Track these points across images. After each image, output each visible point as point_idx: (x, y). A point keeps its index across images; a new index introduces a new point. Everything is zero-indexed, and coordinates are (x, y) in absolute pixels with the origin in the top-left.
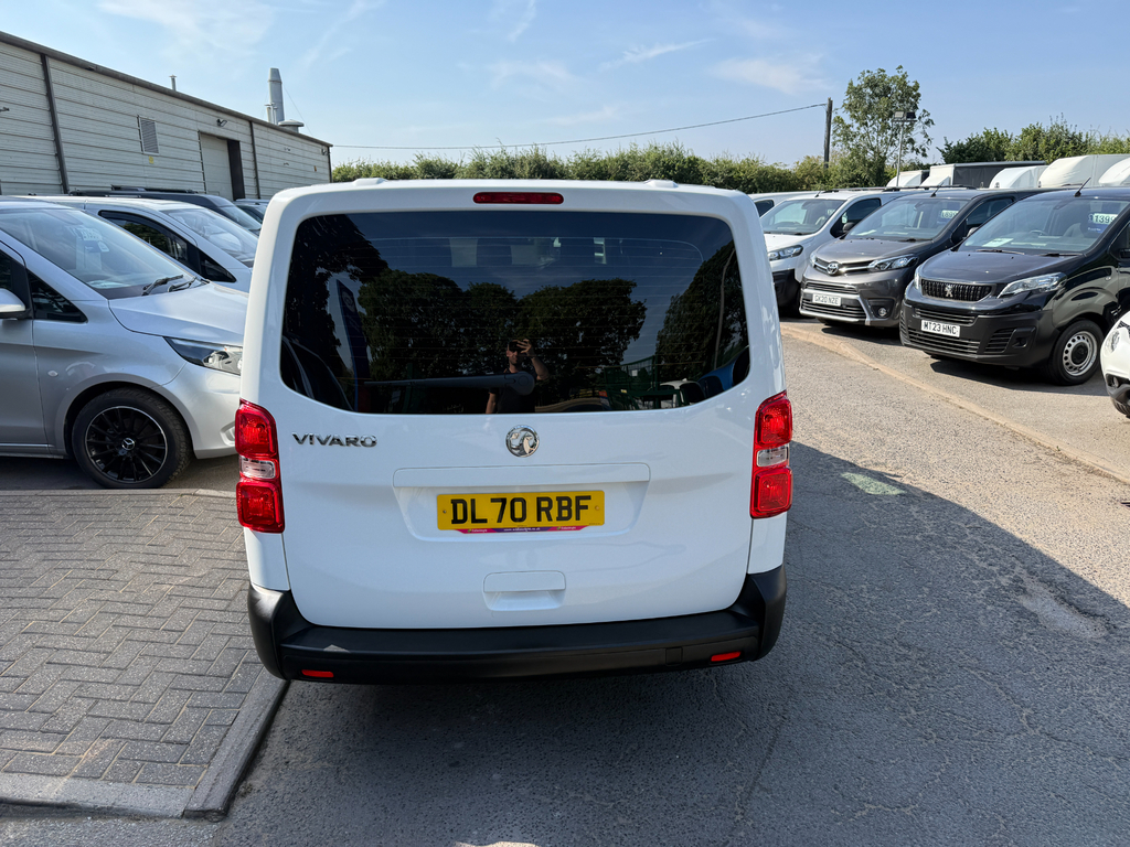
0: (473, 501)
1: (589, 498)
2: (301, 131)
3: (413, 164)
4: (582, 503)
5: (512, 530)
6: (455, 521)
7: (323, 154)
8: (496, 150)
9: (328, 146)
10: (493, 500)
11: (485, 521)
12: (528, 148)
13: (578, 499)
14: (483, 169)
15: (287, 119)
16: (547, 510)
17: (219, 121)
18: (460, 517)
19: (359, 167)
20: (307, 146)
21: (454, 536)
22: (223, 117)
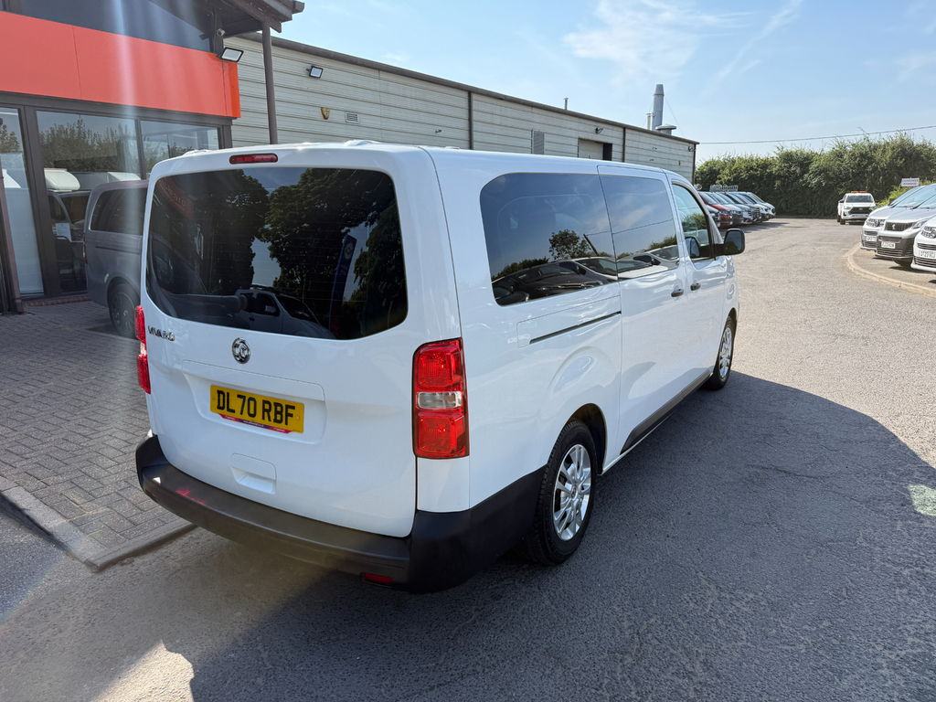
0: (228, 394)
1: (293, 408)
2: (674, 133)
3: (775, 156)
4: (290, 411)
5: (247, 422)
6: (219, 408)
7: (689, 150)
8: (858, 138)
9: (695, 144)
10: (239, 396)
11: (233, 411)
12: (893, 134)
13: (288, 407)
14: (841, 156)
15: (664, 124)
16: (269, 411)
17: (597, 130)
18: (221, 405)
19: (725, 159)
20: (674, 145)
21: (216, 418)
22: (600, 126)
